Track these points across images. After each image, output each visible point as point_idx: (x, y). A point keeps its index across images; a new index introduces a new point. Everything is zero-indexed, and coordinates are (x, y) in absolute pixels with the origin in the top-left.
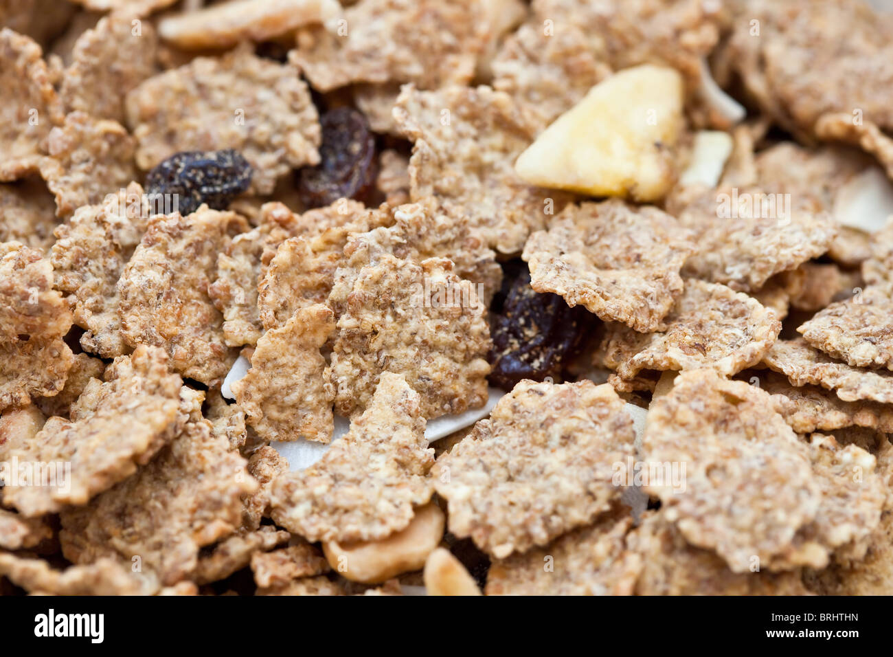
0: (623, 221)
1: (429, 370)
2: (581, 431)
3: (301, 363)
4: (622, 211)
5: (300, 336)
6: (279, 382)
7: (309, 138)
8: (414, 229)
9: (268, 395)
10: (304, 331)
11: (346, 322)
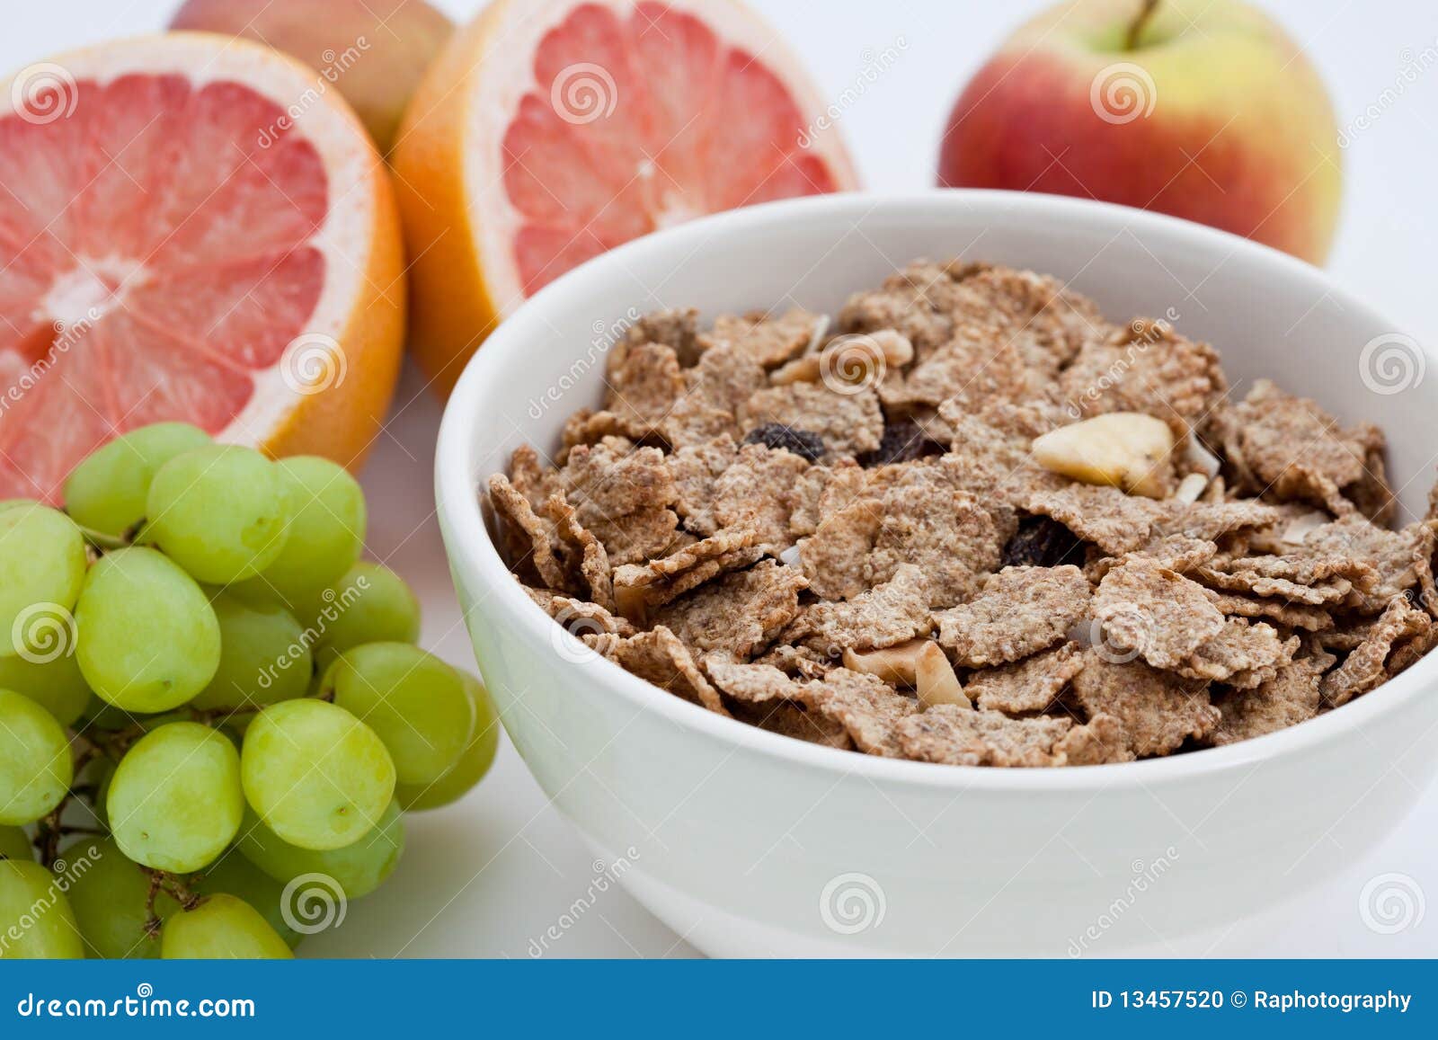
0: (1117, 500)
1: (947, 567)
2: (1049, 589)
3: (853, 541)
4: (1117, 493)
5: (857, 521)
6: (835, 551)
7: (875, 433)
8: (953, 470)
9: (823, 558)
10: (860, 518)
11: (889, 520)
